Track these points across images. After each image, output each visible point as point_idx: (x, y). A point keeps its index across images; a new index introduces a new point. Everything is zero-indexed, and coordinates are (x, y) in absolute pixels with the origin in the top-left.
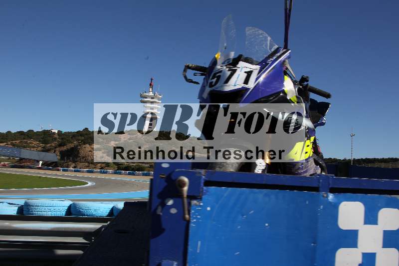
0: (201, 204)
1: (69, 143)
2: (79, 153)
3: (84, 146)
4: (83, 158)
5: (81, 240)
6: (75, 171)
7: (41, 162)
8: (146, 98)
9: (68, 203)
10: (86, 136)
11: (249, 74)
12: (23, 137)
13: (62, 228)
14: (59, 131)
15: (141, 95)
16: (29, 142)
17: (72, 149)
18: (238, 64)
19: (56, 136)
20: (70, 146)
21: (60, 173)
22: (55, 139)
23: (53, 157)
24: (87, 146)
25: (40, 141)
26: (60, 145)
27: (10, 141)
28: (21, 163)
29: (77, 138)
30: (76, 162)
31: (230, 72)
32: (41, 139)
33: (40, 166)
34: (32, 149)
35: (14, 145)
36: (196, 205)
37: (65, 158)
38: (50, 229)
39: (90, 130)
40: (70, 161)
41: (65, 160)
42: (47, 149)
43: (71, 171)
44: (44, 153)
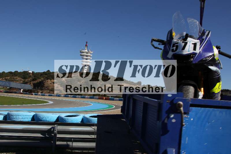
0: (188, 117)
1: (39, 79)
2: (44, 85)
3: (47, 81)
4: (47, 87)
5: (39, 135)
6: (42, 95)
7: (22, 90)
8: (83, 53)
9: (33, 114)
10: (48, 75)
11: (195, 45)
12: (11, 75)
13: (29, 128)
14: (33, 72)
15: (80, 51)
16: (15, 78)
17: (40, 82)
18: (187, 39)
19: (31, 75)
20: (39, 80)
21: (34, 96)
22: (30, 76)
23: (29, 87)
24: (49, 80)
25: (21, 77)
26: (33, 80)
27: (4, 77)
28: (10, 90)
29: (43, 76)
30: (43, 90)
31: (184, 43)
32: (22, 77)
33: (21, 92)
34: (17, 82)
35: (6, 80)
36: (185, 117)
37: (36, 87)
38: (21, 129)
39: (51, 71)
40: (39, 89)
41: (36, 89)
42: (26, 82)
43: (39, 95)
44: (23, 85)
